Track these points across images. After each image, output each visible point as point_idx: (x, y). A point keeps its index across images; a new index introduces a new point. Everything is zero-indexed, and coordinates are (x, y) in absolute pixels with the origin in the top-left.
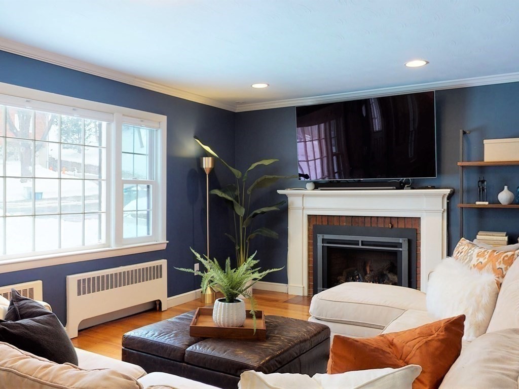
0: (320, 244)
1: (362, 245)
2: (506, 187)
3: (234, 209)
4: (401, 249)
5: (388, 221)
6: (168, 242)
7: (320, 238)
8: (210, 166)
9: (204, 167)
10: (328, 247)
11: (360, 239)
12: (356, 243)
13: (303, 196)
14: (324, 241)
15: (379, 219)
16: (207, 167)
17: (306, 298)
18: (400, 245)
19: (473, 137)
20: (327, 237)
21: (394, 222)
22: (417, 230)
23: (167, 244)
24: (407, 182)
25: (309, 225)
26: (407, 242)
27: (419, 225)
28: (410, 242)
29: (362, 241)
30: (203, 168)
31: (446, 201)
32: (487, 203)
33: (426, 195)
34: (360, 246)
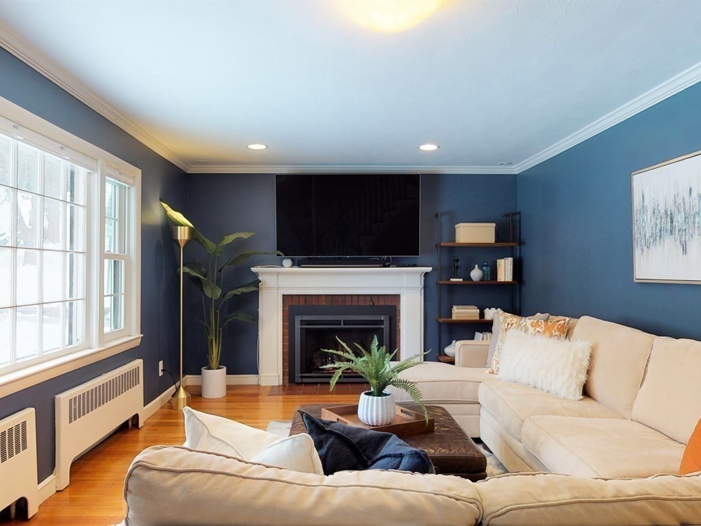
0: (298, 326)
1: (344, 325)
2: (476, 266)
3: (202, 291)
4: (382, 326)
5: (368, 298)
6: (142, 335)
7: (298, 319)
8: (186, 238)
9: (179, 238)
10: (306, 328)
11: (342, 318)
12: (338, 323)
13: (278, 274)
14: (302, 322)
15: (360, 297)
16: (183, 238)
17: (281, 388)
18: (381, 322)
19: (444, 220)
20: (305, 318)
21: (375, 300)
22: (395, 306)
23: (142, 338)
24: (388, 260)
25: (283, 306)
26: (388, 319)
27: (399, 301)
28: (391, 319)
29: (344, 321)
30: (178, 240)
31: (423, 278)
32: (461, 280)
33: (407, 273)
34: (342, 326)
